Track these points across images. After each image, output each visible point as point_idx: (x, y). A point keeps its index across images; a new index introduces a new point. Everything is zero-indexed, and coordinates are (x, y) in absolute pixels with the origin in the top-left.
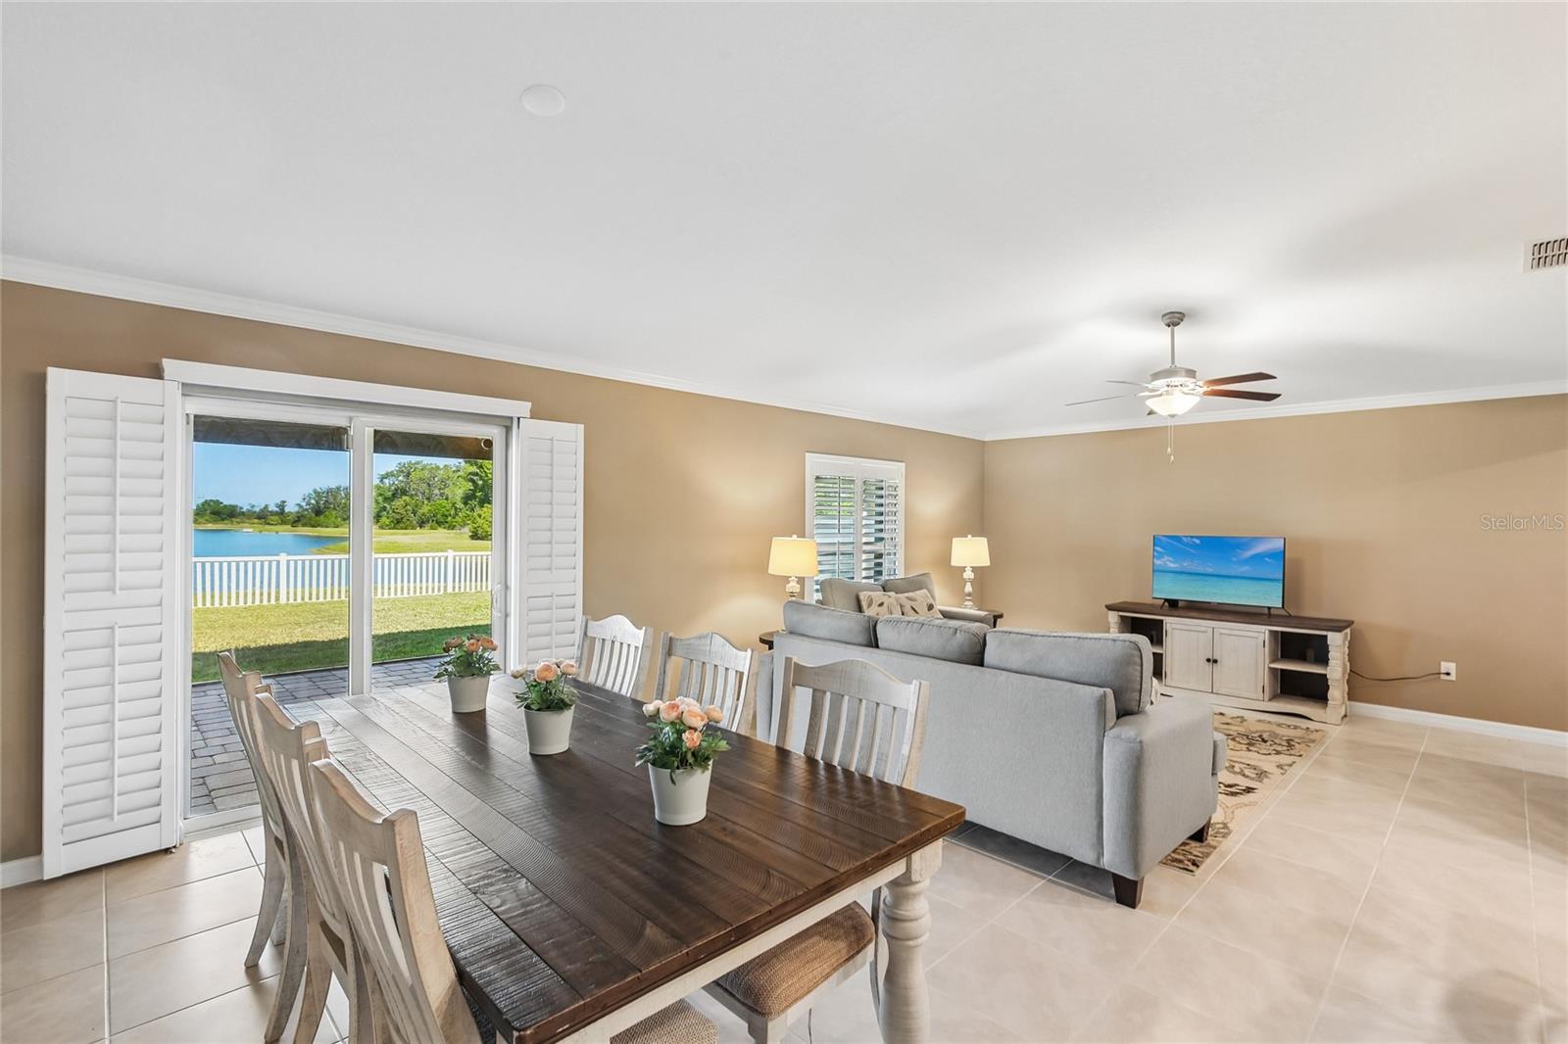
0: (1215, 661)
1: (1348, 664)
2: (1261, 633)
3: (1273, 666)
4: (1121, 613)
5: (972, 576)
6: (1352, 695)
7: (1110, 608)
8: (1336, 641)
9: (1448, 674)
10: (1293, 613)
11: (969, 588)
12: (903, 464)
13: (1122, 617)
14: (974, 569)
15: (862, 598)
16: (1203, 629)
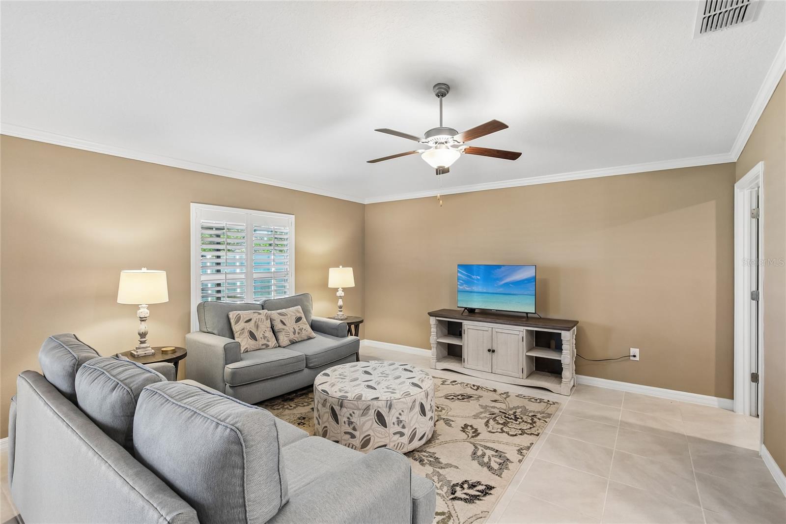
0: (493, 351)
1: (575, 350)
2: (520, 331)
3: (529, 354)
4: (438, 318)
5: (343, 294)
6: (578, 371)
7: (431, 314)
8: (567, 337)
9: (634, 356)
10: (542, 316)
11: (340, 302)
12: (294, 216)
13: (438, 320)
14: (344, 289)
15: (231, 316)
16: (486, 329)
